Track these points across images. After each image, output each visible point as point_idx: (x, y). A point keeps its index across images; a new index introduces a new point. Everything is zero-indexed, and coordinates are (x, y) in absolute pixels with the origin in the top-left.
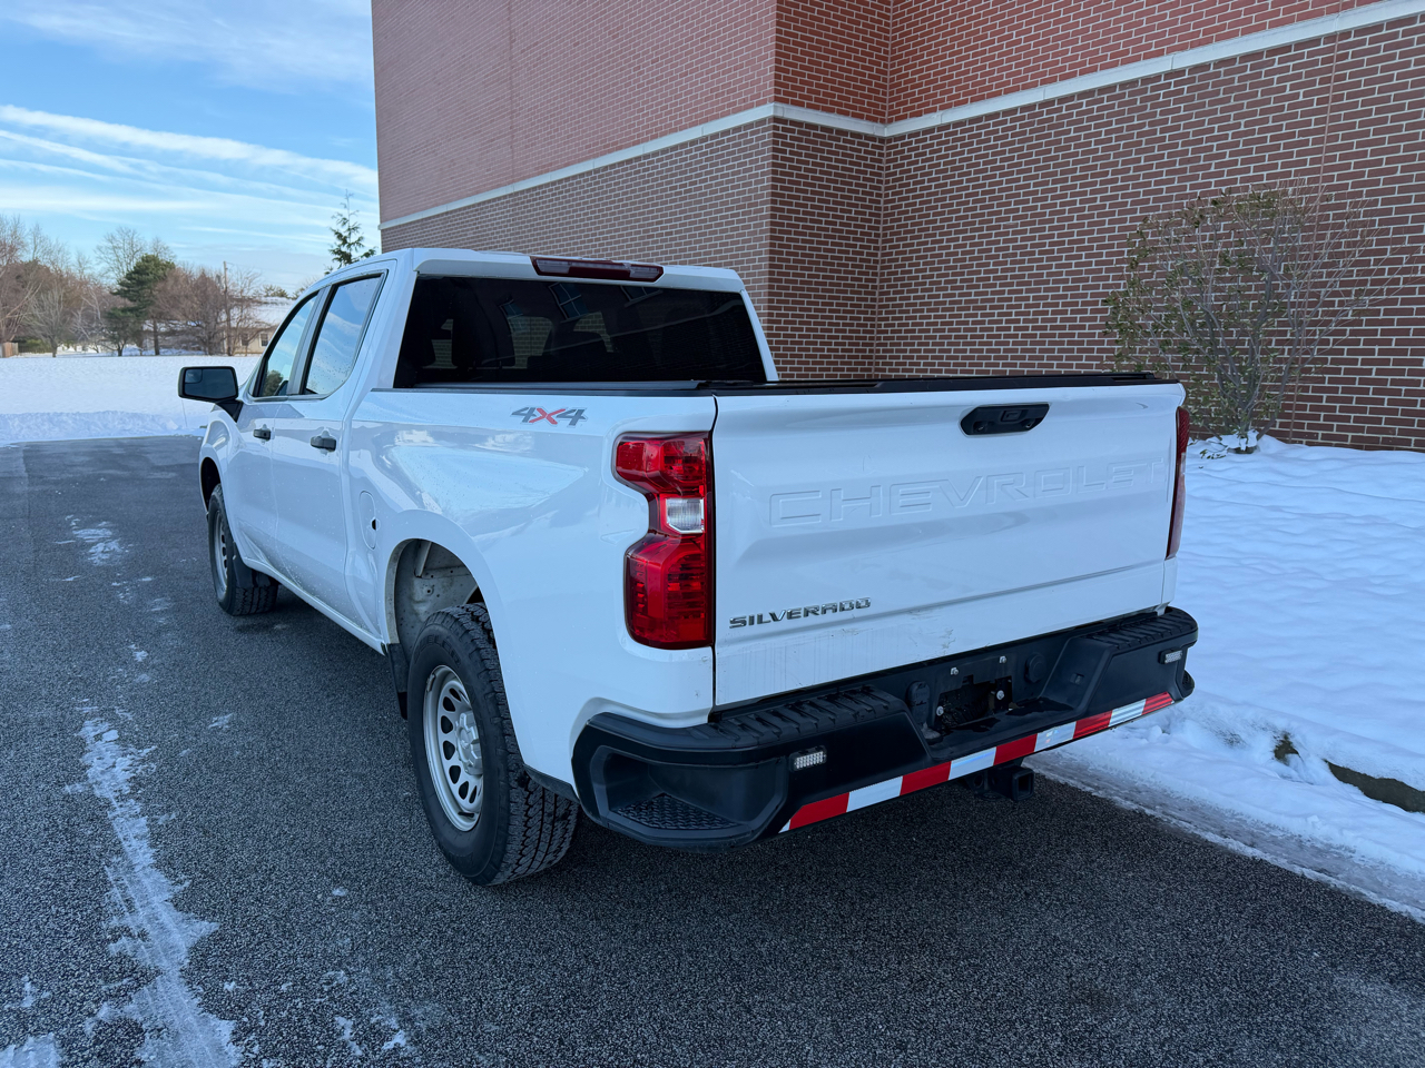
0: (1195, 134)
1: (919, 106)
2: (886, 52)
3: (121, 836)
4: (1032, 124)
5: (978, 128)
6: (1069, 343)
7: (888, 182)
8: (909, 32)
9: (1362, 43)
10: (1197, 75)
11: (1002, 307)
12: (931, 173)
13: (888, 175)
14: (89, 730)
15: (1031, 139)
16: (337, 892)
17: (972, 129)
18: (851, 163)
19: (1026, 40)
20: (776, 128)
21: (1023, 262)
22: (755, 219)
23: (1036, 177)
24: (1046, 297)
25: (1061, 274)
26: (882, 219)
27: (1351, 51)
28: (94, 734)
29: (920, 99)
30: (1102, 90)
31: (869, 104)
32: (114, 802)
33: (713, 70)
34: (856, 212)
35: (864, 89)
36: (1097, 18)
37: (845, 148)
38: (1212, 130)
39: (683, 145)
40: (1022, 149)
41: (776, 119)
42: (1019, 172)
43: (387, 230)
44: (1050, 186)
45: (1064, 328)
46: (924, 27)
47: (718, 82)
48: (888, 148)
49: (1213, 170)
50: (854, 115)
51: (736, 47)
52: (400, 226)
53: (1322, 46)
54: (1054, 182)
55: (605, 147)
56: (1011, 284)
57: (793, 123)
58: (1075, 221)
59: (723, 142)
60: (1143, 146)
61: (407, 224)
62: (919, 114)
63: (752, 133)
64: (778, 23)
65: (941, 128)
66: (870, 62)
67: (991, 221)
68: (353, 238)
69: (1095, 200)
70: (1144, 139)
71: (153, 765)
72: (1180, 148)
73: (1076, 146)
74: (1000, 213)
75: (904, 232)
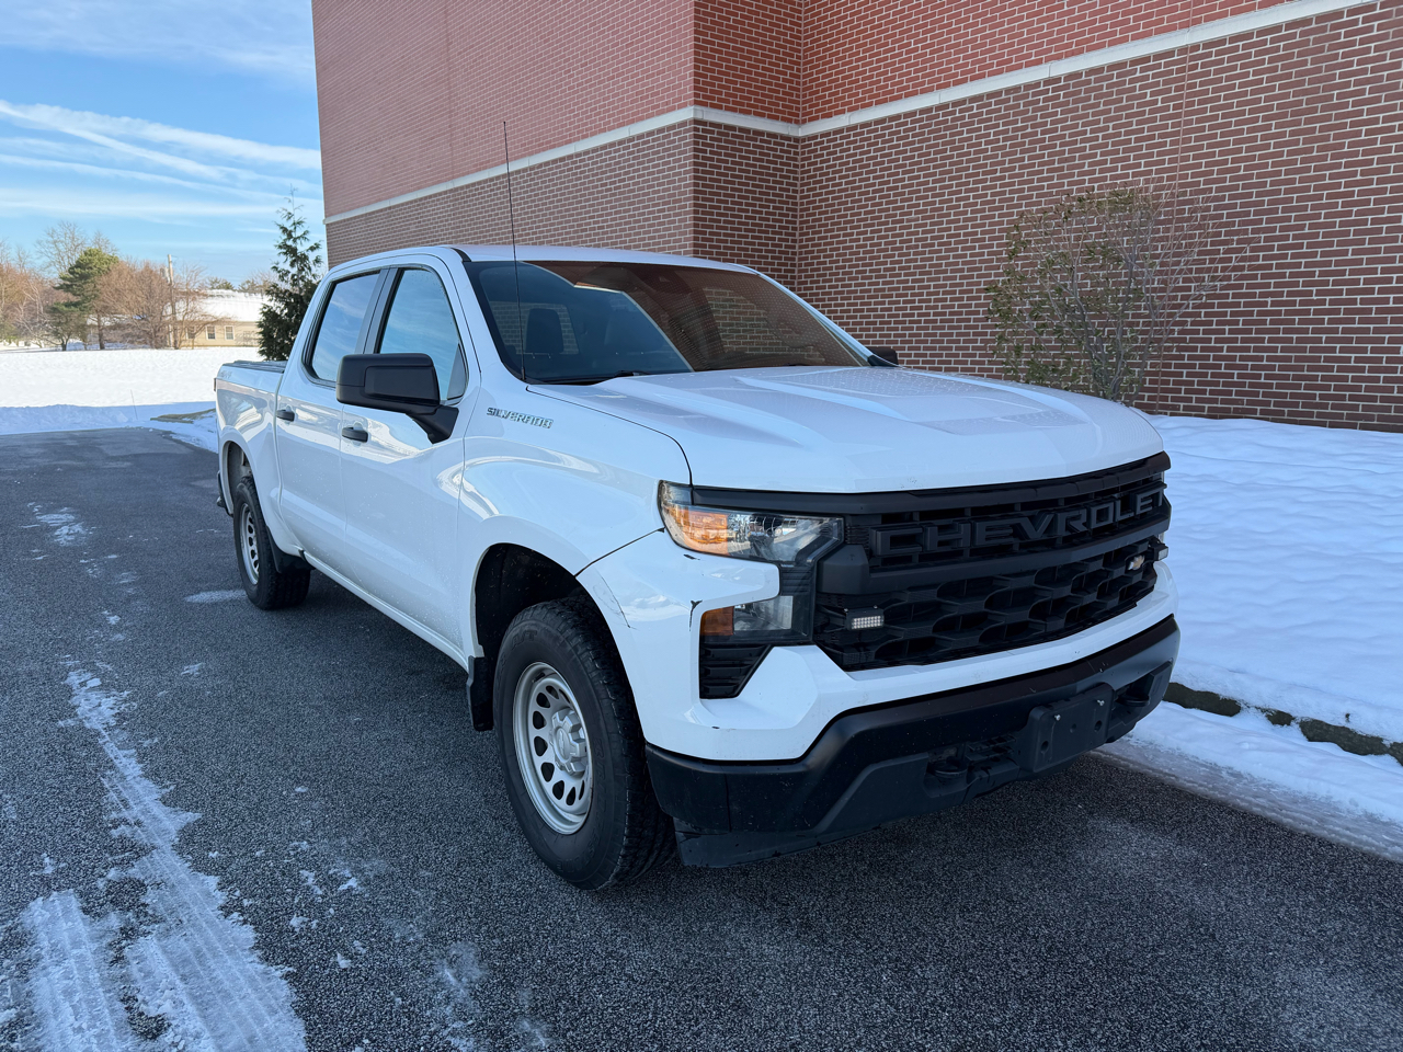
0: (1071, 135)
1: (830, 108)
2: (799, 57)
3: (112, 756)
4: (930, 125)
5: (883, 129)
6: (966, 327)
7: (803, 179)
8: (819, 39)
9: (1210, 55)
10: (1071, 82)
11: (906, 295)
12: (841, 171)
13: (803, 172)
14: (74, 679)
15: (929, 140)
16: (299, 789)
17: (877, 130)
18: (768, 161)
19: (923, 48)
20: (696, 129)
21: (924, 253)
22: (679, 214)
23: (934, 174)
24: (945, 286)
25: (957, 264)
26: (798, 213)
27: (1200, 62)
28: (78, 681)
29: (830, 101)
30: (991, 95)
31: (783, 106)
32: (103, 732)
33: (637, 74)
34: (774, 208)
35: (778, 92)
36: (984, 29)
37: (762, 147)
38: (1085, 132)
39: (612, 145)
40: (921, 148)
41: (696, 121)
42: (919, 170)
43: (331, 224)
44: (947, 183)
45: (961, 313)
46: (832, 35)
47: (643, 85)
48: (803, 147)
49: (1086, 168)
50: (770, 117)
51: (658, 53)
52: (344, 220)
53: (1176, 58)
54: (951, 179)
55: (539, 145)
56: (914, 274)
57: (713, 124)
58: (969, 215)
59: (648, 142)
60: (1027, 146)
61: (351, 219)
62: (829, 116)
63: (675, 134)
64: (696, 32)
65: (850, 128)
66: (784, 67)
67: (895, 215)
68: (299, 233)
69: (986, 195)
70: (1027, 140)
71: (134, 704)
72: (1058, 149)
73: (969, 146)
74: (903, 207)
75: (819, 226)
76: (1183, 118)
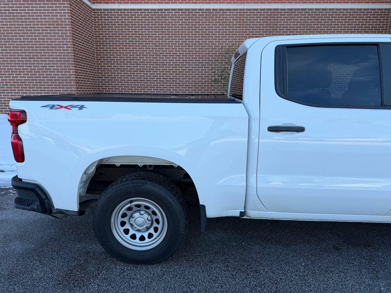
0: (208, 27)
4: (155, 15)
5: (134, 13)
9: (248, 12)
10: (207, 11)
11: (151, 72)
12: (115, 25)
13: (95, 22)
18: (87, 15)
21: (157, 58)
22: (62, 30)
23: (159, 32)
24: (166, 69)
27: (245, 14)
30: (179, 10)
34: (89, 34)
37: (85, 9)
38: (213, 27)
40: (152, 22)
42: (152, 29)
44: (164, 35)
48: (94, 12)
49: (214, 38)
53: (239, 11)
56: (153, 65)
58: (174, 47)
62: (107, 3)
65: (118, 10)
69: (180, 42)
70: (193, 26)
72: (204, 31)
73: (172, 25)
74: (146, 41)
75: (106, 43)
76: (241, 28)
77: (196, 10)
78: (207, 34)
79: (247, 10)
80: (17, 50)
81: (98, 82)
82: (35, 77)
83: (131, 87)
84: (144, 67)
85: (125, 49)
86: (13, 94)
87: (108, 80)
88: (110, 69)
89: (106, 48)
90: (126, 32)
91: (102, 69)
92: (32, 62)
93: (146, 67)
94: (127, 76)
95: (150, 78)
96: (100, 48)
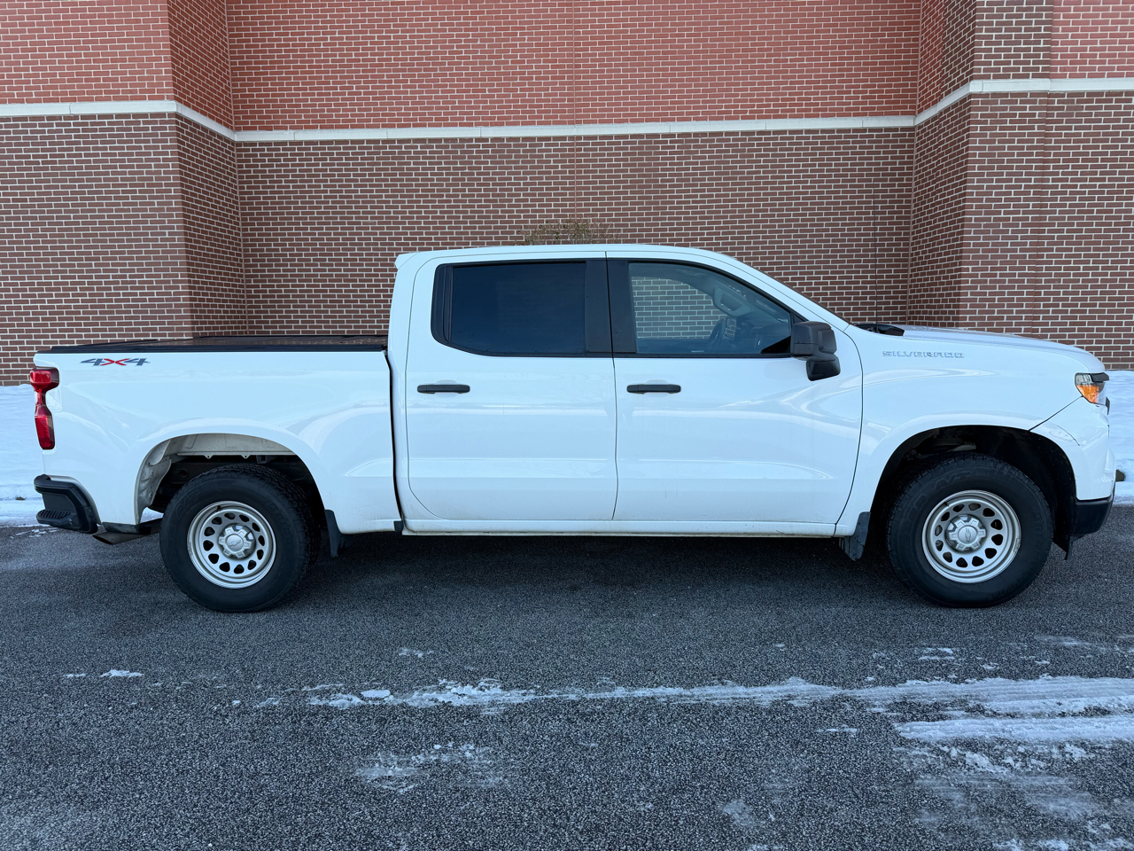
0: (499, 179)
1: (268, 123)
2: (228, 73)
4: (378, 153)
7: (241, 177)
8: (250, 63)
9: (588, 144)
10: (497, 144)
11: (355, 281)
13: (240, 172)
15: (378, 164)
18: (219, 159)
19: (365, 93)
20: (178, 123)
23: (386, 191)
27: (583, 147)
29: (269, 117)
30: (431, 140)
31: (223, 113)
34: (226, 199)
35: (220, 100)
36: (421, 92)
40: (371, 169)
41: (177, 115)
42: (371, 186)
44: (399, 199)
48: (241, 150)
49: (514, 203)
53: (568, 142)
54: (402, 196)
57: (187, 120)
58: (422, 225)
63: (147, 123)
65: (293, 143)
66: (221, 79)
67: (351, 219)
70: (466, 177)
72: (491, 187)
73: (416, 174)
74: (359, 213)
75: (266, 219)
76: (576, 180)
77: (470, 140)
78: (498, 195)
79: (587, 138)
80: (60, 242)
81: (249, 307)
82: (100, 301)
83: (325, 317)
84: (355, 270)
85: (309, 231)
86: (50, 339)
87: (271, 301)
88: (276, 276)
89: (266, 229)
90: (311, 192)
91: (257, 276)
92: (94, 268)
93: (360, 270)
94: (316, 291)
95: (369, 296)
96: (251, 230)
